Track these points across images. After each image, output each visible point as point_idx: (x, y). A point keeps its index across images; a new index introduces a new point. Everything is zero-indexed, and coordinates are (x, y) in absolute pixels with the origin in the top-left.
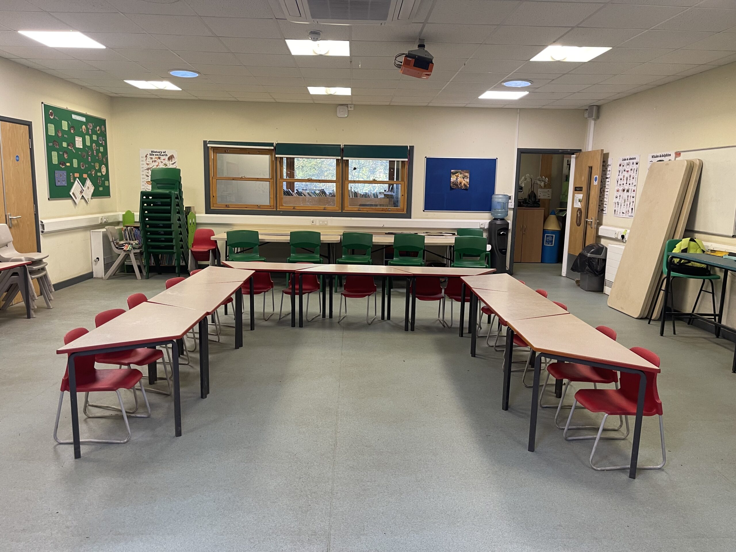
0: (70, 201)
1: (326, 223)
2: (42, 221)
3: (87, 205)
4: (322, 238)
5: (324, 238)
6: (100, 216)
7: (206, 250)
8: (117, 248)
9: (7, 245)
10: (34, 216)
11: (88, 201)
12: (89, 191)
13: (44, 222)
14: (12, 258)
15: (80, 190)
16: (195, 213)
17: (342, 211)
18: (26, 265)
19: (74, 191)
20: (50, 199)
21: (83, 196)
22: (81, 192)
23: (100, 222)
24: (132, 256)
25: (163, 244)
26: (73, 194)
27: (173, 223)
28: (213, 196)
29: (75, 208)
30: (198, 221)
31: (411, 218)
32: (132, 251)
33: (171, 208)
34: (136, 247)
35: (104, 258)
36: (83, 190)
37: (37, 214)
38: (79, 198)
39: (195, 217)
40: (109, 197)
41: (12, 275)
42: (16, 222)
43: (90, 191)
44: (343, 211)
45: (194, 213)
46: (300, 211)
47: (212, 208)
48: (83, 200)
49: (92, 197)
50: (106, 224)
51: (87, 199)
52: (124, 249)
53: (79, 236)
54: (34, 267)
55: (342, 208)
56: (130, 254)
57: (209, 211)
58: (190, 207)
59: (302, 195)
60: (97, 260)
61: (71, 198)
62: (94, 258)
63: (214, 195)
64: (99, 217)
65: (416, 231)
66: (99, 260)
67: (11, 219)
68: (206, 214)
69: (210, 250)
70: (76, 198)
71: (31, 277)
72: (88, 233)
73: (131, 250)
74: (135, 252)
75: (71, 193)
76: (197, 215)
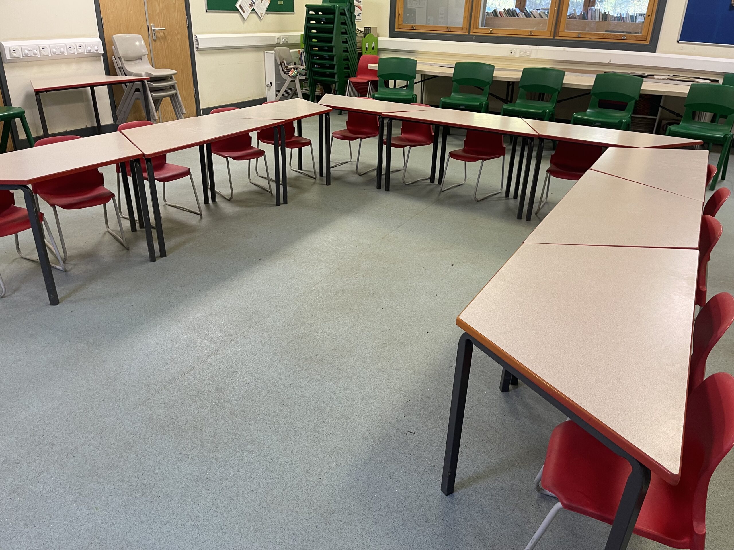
0: (237, 15)
1: (528, 54)
2: (197, 35)
3: (261, 21)
4: (496, 74)
5: (499, 74)
6: (277, 35)
7: (365, 81)
8: (285, 72)
9: (141, 58)
10: (187, 29)
11: (261, 17)
12: (262, 4)
13: (199, 36)
14: (134, 73)
15: (250, 3)
16: (378, 36)
17: (554, 37)
18: (146, 81)
19: (241, 3)
20: (207, 11)
21: (253, 10)
22: (251, 5)
23: (276, 43)
24: (297, 83)
25: (327, 72)
26: (240, 6)
27: (335, 46)
28: (399, 15)
29: (244, 23)
30: (380, 46)
31: (655, 52)
32: (297, 77)
33: (334, 26)
34: (302, 73)
35: (276, 84)
36: (254, 3)
37: (189, 27)
38: (247, 12)
39: (377, 41)
40: (293, 13)
41: (135, 91)
42: (162, 34)
43: (264, 5)
44: (556, 38)
45: (376, 36)
46: (498, 37)
47: (396, 30)
48: (255, 15)
49: (268, 12)
50: (285, 45)
51: (259, 14)
52: (289, 75)
53: (250, 56)
54: (154, 84)
55: (556, 33)
56: (295, 81)
57: (393, 33)
58: (370, 28)
59: (530, 17)
60: (270, 85)
61: (237, 11)
62: (268, 83)
63: (400, 13)
64: (275, 36)
65: (652, 72)
66: (271, 86)
67: (154, 30)
68: (389, 37)
69: (370, 81)
70: (244, 12)
71: (151, 94)
72: (262, 54)
73: (297, 75)
74: (300, 78)
75: (237, 6)
76: (379, 38)
